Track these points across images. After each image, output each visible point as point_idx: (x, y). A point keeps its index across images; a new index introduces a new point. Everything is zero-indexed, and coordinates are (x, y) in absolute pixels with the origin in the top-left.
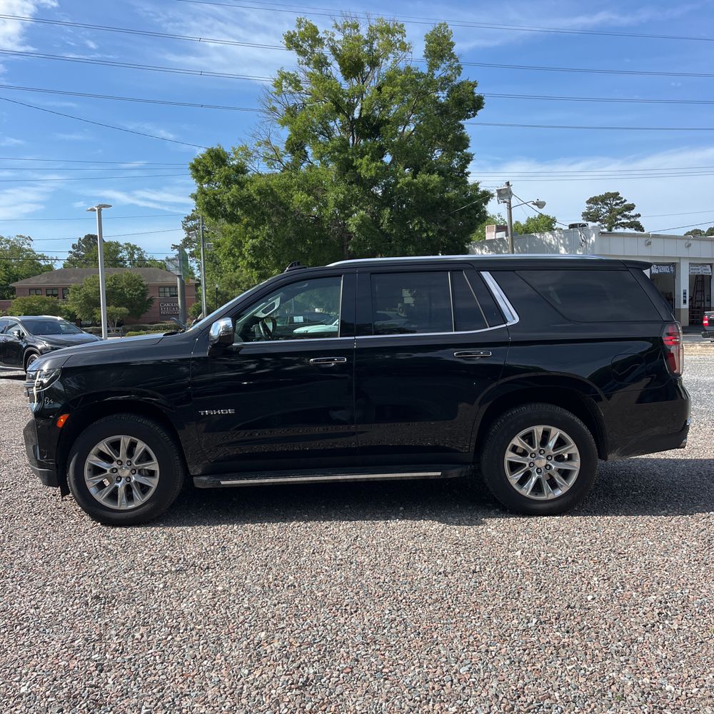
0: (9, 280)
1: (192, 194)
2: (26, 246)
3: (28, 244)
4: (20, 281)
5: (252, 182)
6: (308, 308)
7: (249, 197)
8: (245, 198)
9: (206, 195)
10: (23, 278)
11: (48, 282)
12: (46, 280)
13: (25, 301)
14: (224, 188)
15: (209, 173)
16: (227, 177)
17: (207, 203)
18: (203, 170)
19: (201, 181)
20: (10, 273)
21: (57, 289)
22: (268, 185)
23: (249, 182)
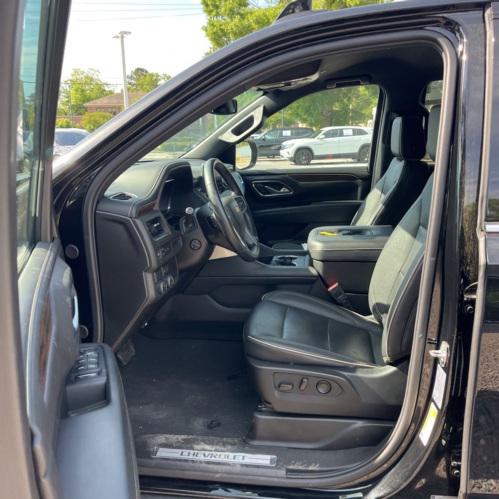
0: (84, 102)
1: (203, 27)
2: (95, 77)
3: (97, 75)
4: (91, 102)
5: (251, 13)
6: (293, 123)
7: (249, 27)
8: (245, 28)
9: (214, 26)
10: (93, 99)
11: (108, 103)
12: (107, 101)
13: (91, 116)
14: (228, 20)
15: (217, 7)
16: (231, 10)
17: (214, 33)
18: (212, 5)
19: (210, 14)
20: (85, 96)
21: (115, 108)
22: (265, 15)
23: (249, 14)
